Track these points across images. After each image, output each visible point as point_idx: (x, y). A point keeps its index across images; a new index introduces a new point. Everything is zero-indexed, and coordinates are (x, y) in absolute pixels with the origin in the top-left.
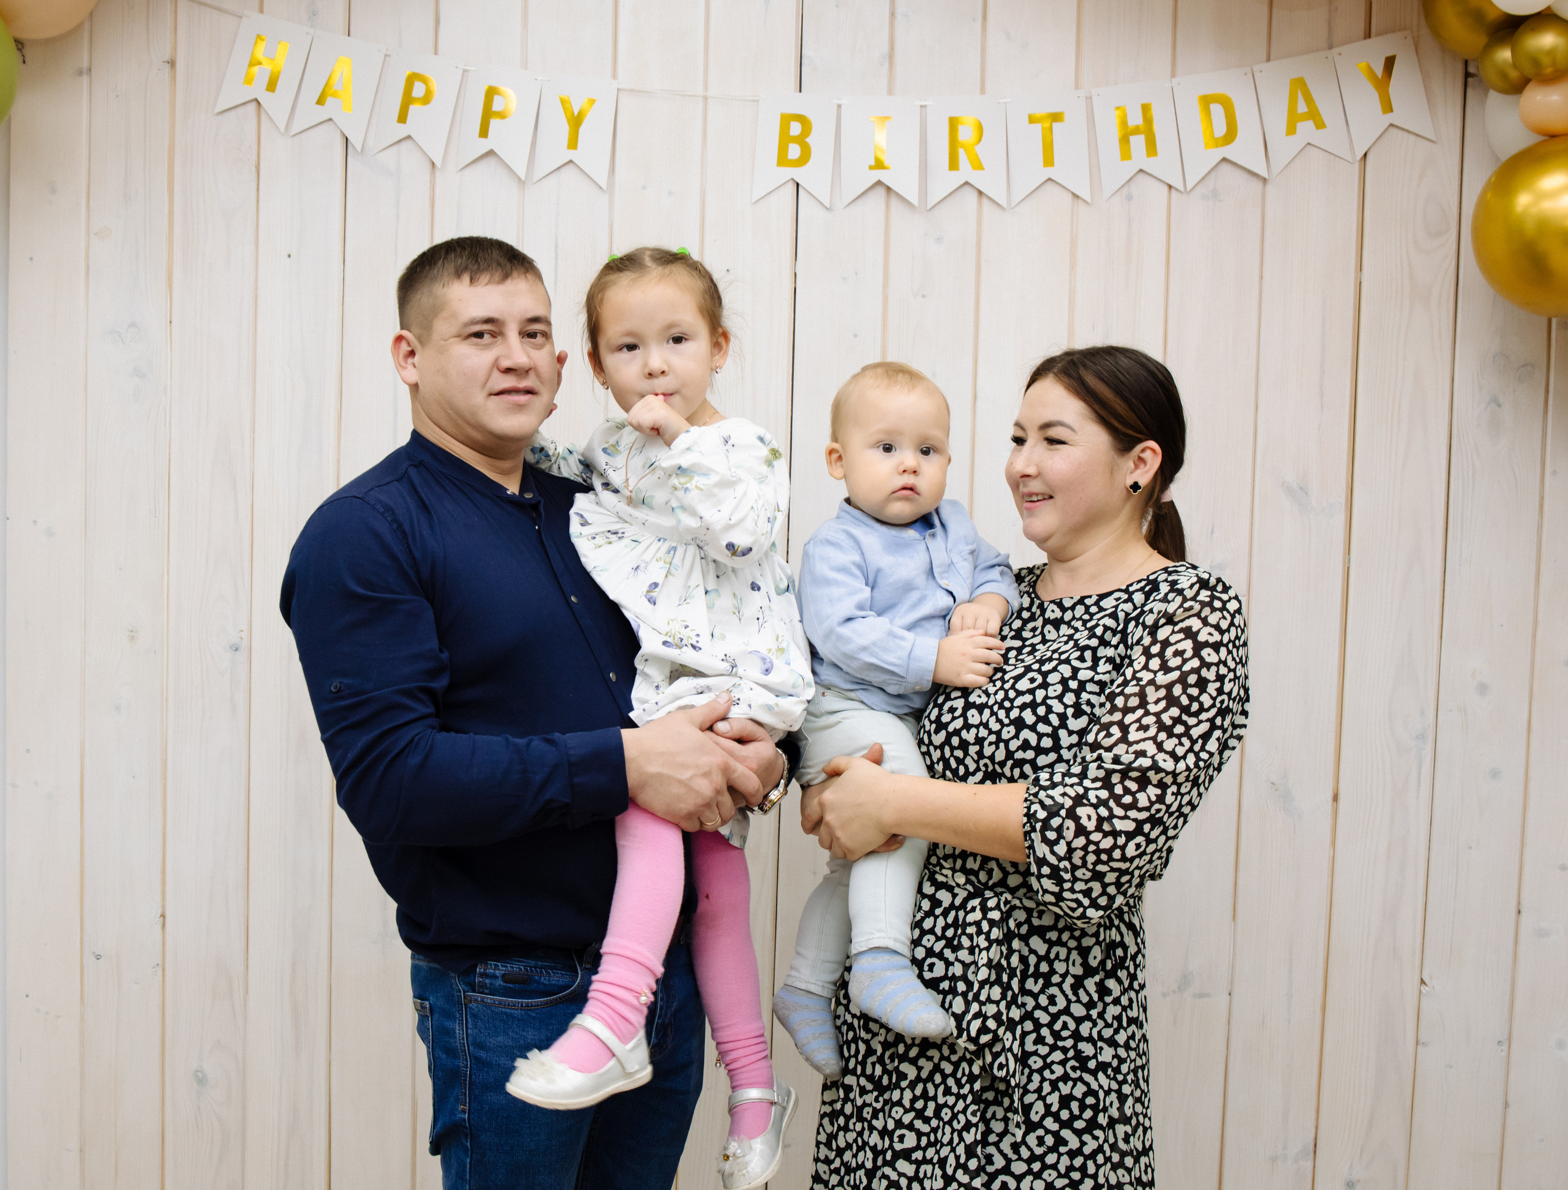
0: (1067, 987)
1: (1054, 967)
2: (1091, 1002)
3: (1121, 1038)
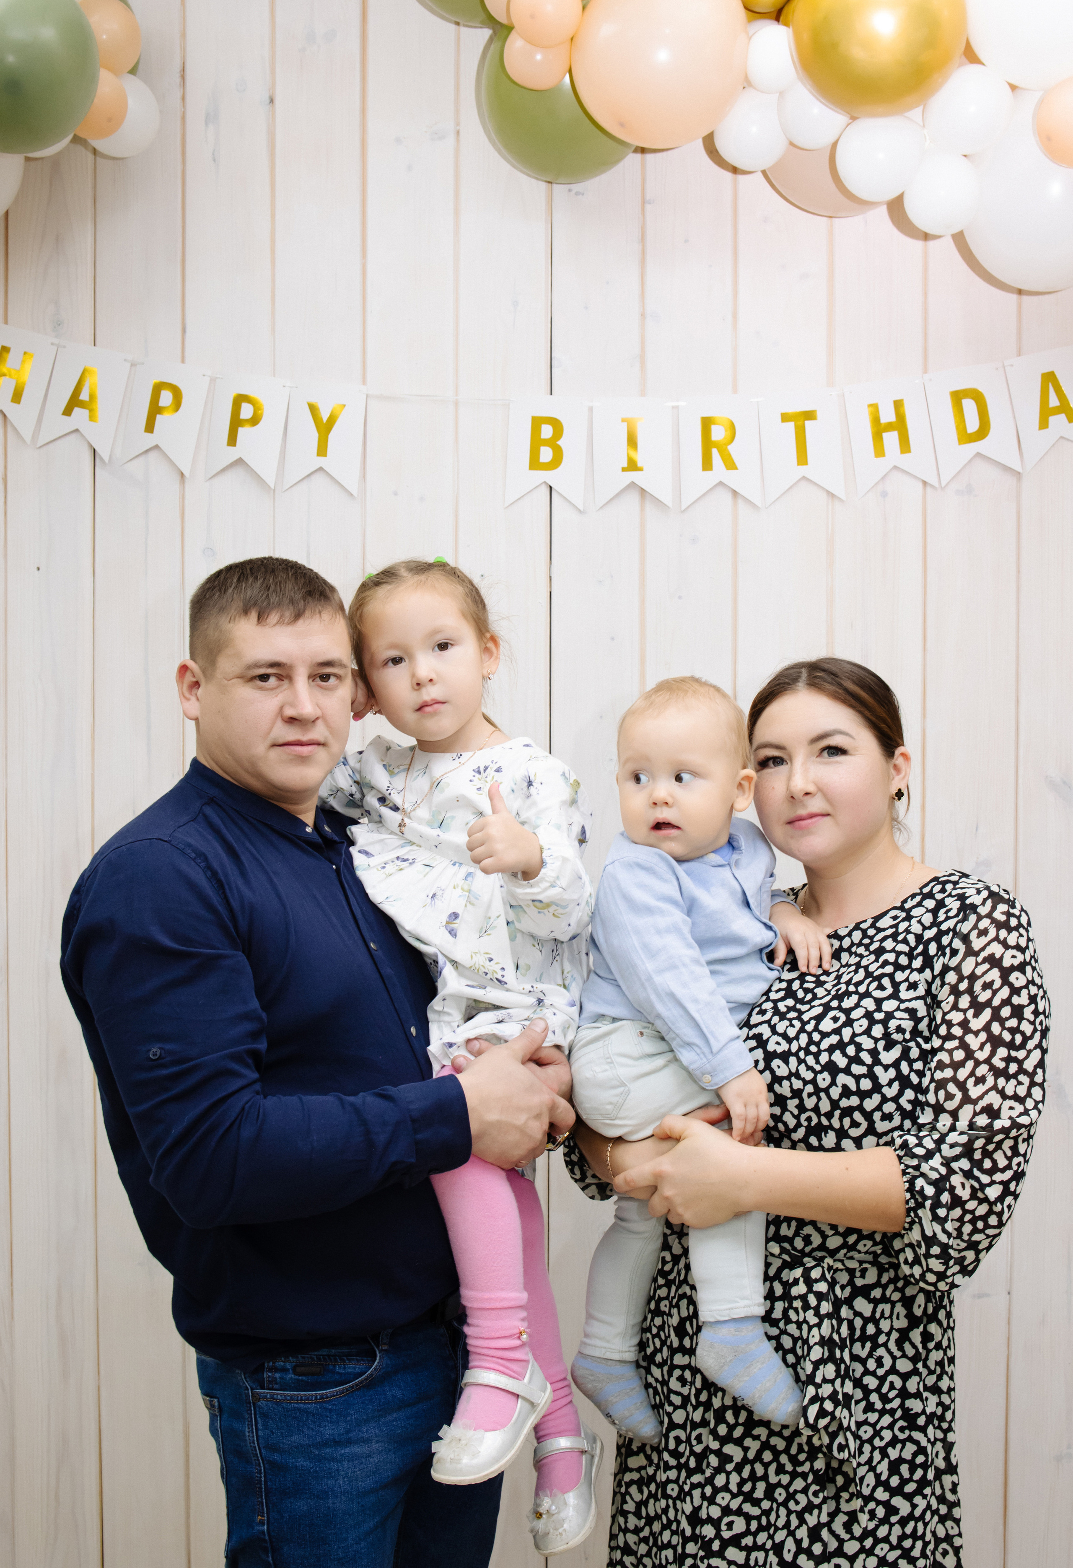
0: (892, 1345)
1: (880, 1327)
2: (917, 1355)
3: (944, 1384)
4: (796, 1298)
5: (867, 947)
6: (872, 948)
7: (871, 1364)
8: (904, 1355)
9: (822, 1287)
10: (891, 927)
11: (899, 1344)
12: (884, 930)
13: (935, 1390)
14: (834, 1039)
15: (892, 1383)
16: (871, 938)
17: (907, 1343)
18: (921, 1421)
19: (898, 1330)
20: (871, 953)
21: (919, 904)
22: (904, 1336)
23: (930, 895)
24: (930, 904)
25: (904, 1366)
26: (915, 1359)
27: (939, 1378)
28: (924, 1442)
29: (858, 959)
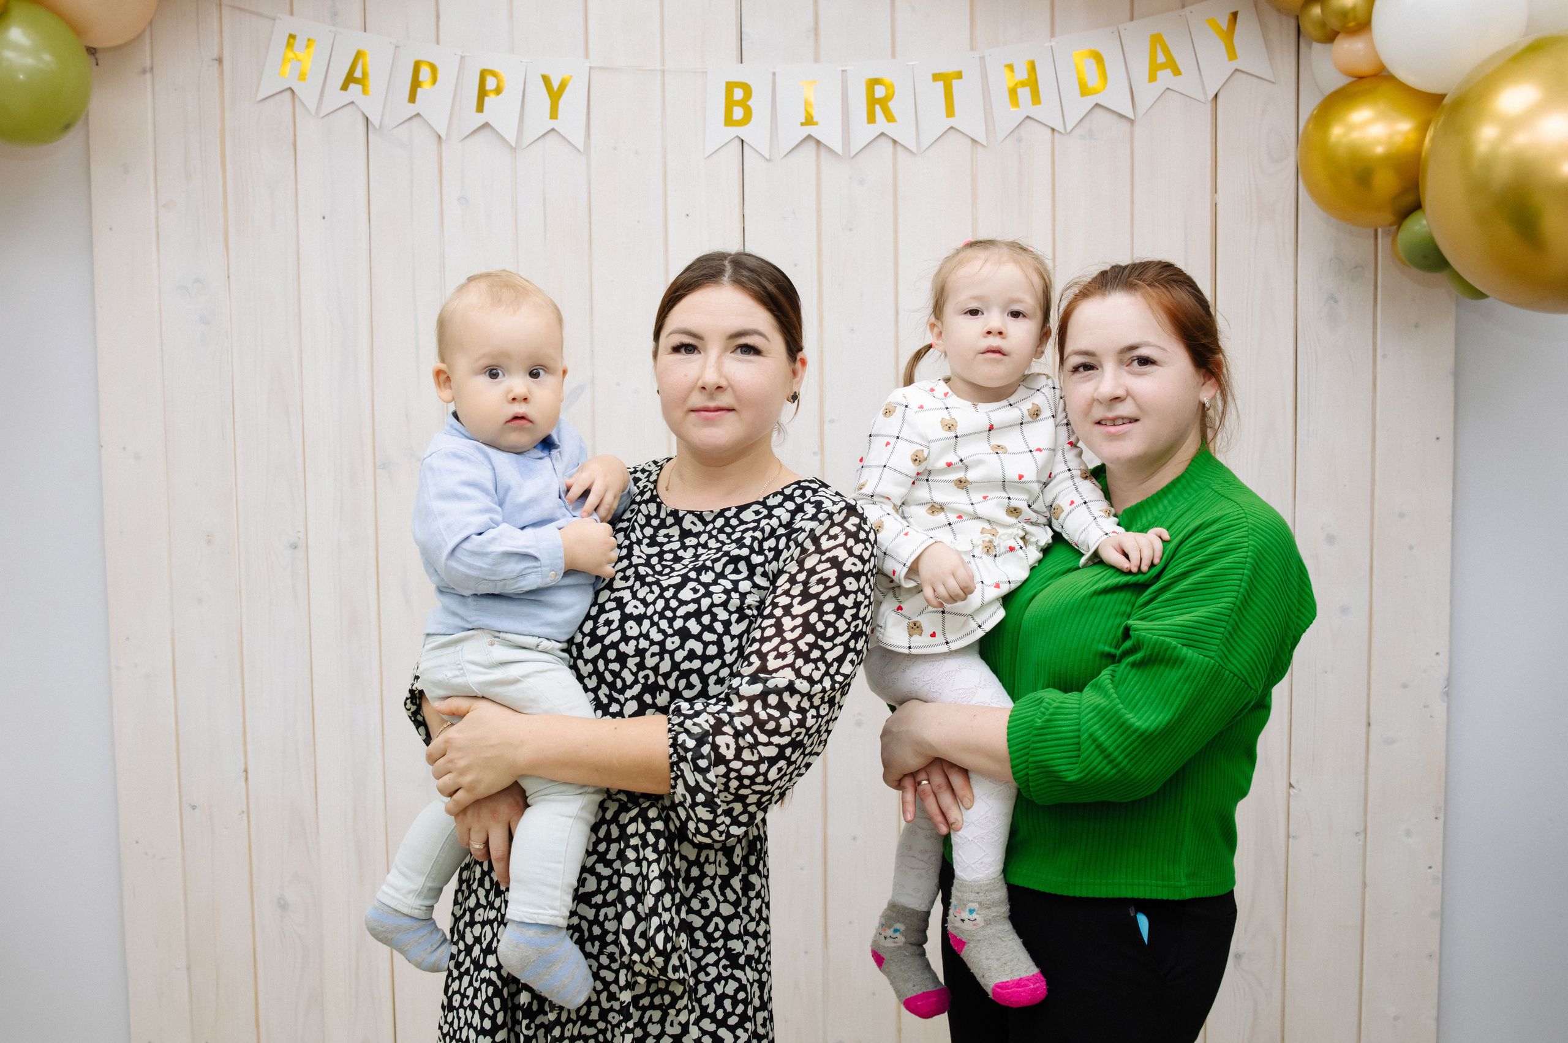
0: (716, 889)
1: (704, 870)
2: (738, 900)
3: (761, 930)
4: (633, 836)
5: (729, 536)
6: (734, 537)
7: (696, 904)
8: (726, 901)
9: (659, 825)
10: (754, 521)
11: (722, 888)
12: (747, 523)
13: (755, 935)
14: (692, 607)
15: (717, 924)
16: (734, 528)
17: (728, 889)
18: (742, 960)
19: (721, 877)
20: (733, 541)
21: (781, 505)
22: (726, 883)
23: (790, 498)
24: (790, 506)
25: (727, 910)
26: (736, 904)
27: (758, 924)
28: (744, 981)
29: (719, 545)
